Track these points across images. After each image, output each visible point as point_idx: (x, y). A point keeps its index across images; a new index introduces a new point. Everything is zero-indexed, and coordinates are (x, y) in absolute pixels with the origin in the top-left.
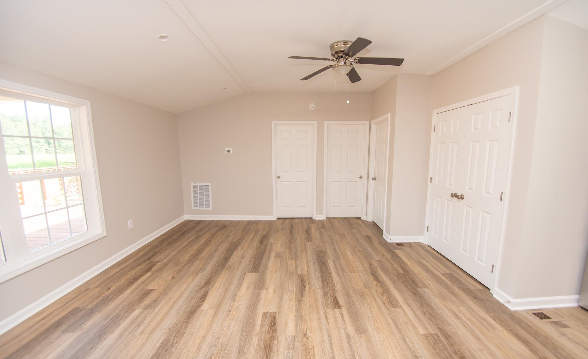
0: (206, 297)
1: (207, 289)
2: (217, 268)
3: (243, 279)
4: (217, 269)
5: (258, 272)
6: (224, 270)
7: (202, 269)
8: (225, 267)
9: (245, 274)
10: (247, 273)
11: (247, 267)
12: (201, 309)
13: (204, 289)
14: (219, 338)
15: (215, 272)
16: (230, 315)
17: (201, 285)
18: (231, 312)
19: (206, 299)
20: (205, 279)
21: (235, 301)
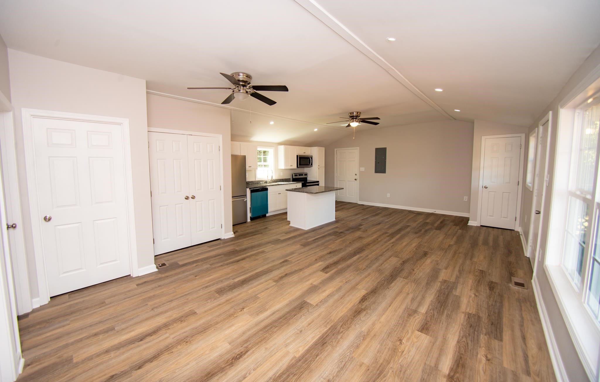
0: (361, 299)
1: (360, 306)
2: (342, 330)
3: (323, 300)
4: (343, 328)
5: (304, 301)
6: (336, 321)
7: (362, 338)
8: (332, 326)
9: (317, 305)
10: (315, 305)
11: (307, 313)
12: (367, 292)
13: (363, 307)
14: (358, 274)
15: (346, 323)
16: (348, 280)
17: (365, 313)
18: (346, 281)
19: (362, 297)
20: (360, 319)
21: (340, 286)
